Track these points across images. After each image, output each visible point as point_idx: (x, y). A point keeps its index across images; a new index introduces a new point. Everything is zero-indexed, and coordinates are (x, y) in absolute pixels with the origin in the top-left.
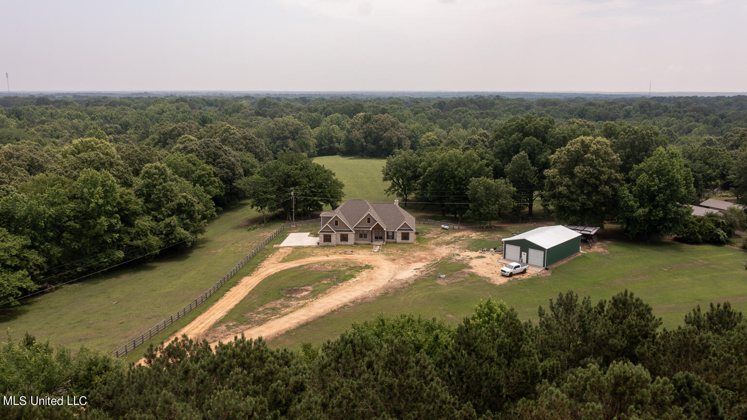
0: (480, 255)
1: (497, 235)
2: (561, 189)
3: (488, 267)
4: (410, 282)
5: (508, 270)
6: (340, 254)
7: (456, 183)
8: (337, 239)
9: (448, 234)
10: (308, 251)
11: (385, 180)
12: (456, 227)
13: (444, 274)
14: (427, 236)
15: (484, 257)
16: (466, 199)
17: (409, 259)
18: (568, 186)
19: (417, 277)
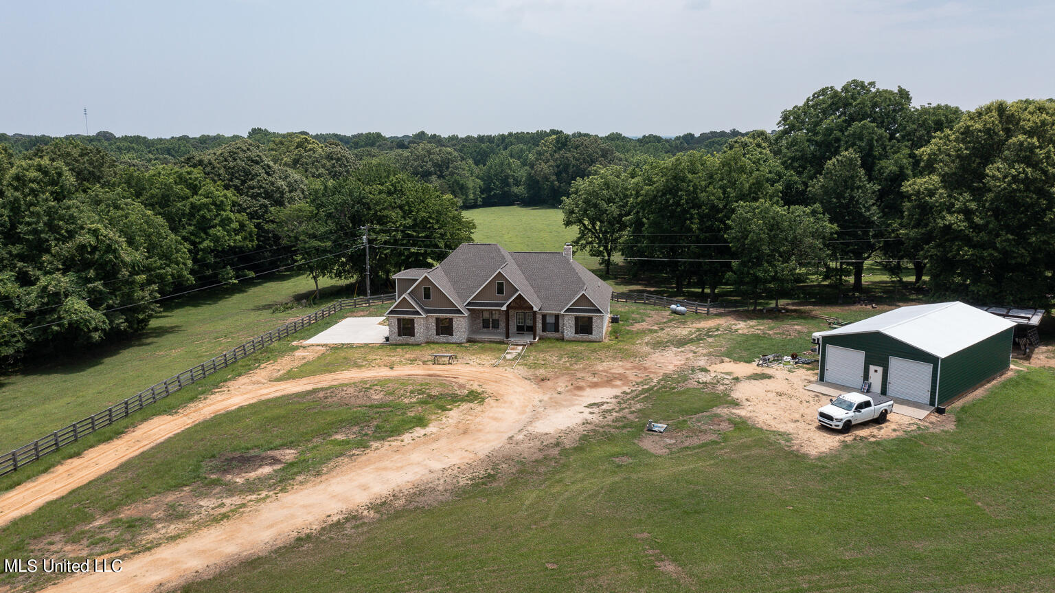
0: (759, 370)
1: (796, 328)
2: (950, 218)
3: (782, 404)
4: (568, 443)
5: (839, 414)
6: (424, 363)
7: (702, 217)
8: (428, 328)
9: (684, 323)
10: (355, 355)
11: (568, 223)
12: (703, 310)
13: (664, 420)
14: (637, 327)
15: (769, 377)
16: (725, 251)
17: (582, 379)
18: (967, 213)
19: (589, 427)
